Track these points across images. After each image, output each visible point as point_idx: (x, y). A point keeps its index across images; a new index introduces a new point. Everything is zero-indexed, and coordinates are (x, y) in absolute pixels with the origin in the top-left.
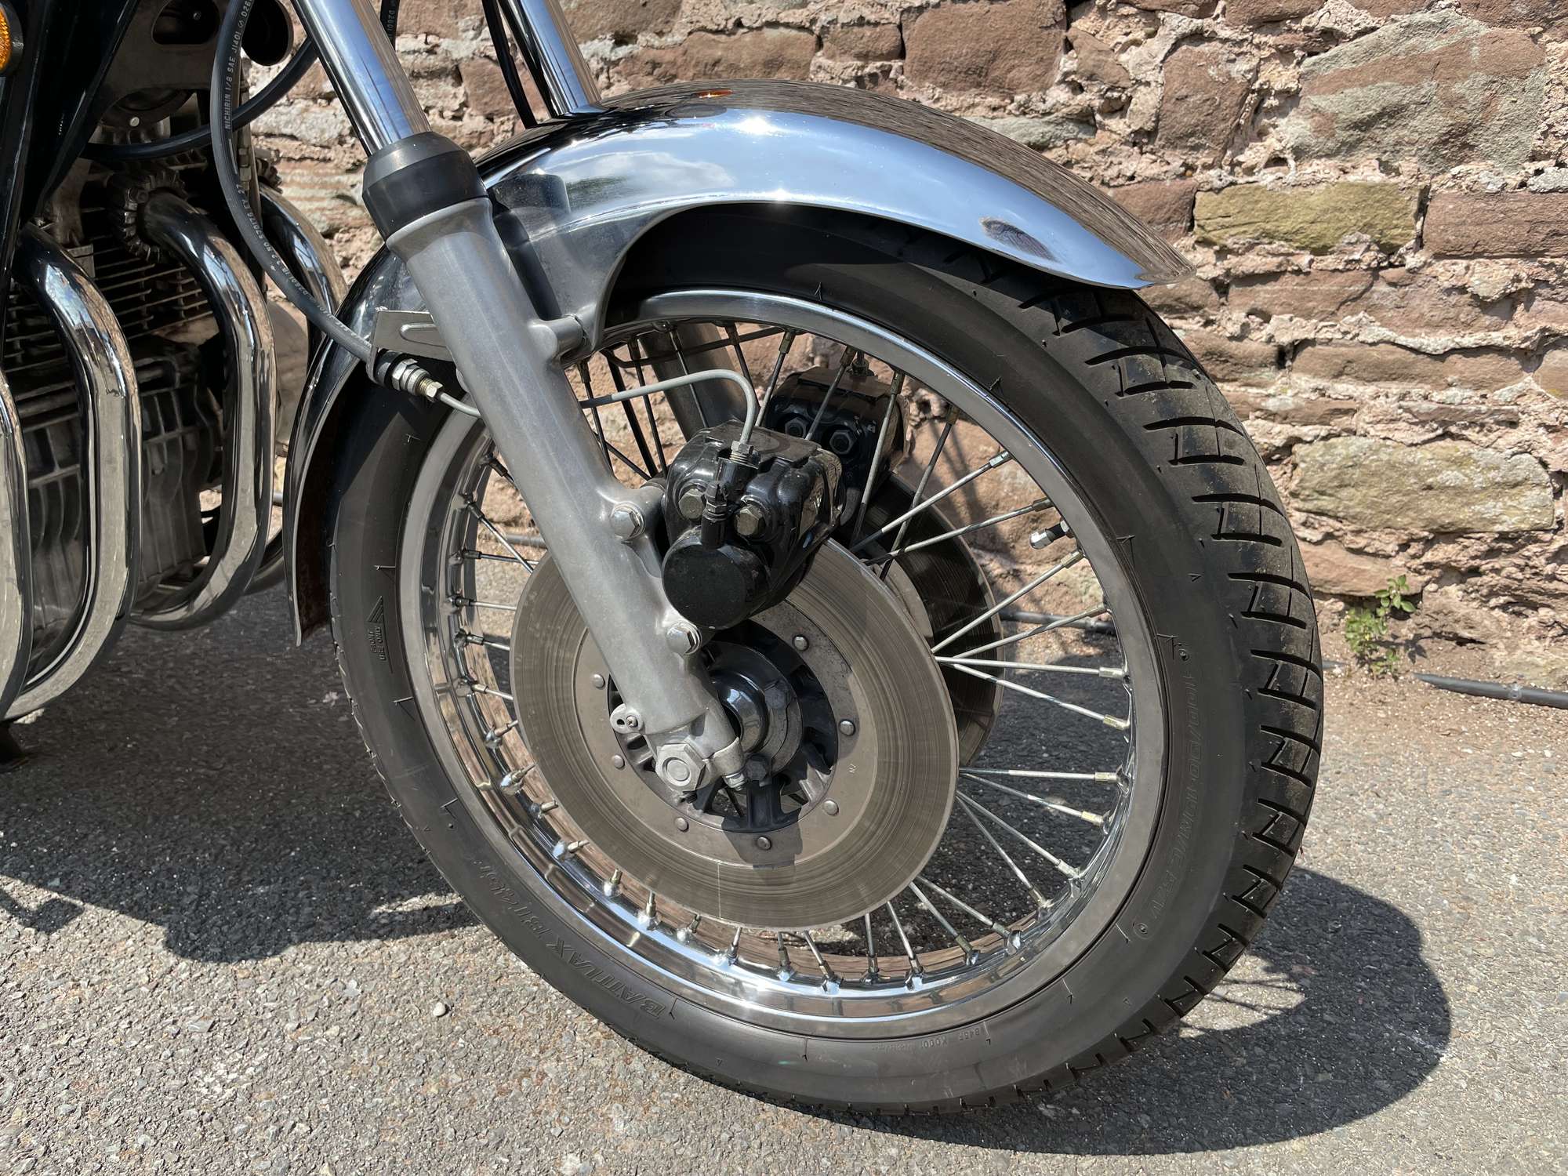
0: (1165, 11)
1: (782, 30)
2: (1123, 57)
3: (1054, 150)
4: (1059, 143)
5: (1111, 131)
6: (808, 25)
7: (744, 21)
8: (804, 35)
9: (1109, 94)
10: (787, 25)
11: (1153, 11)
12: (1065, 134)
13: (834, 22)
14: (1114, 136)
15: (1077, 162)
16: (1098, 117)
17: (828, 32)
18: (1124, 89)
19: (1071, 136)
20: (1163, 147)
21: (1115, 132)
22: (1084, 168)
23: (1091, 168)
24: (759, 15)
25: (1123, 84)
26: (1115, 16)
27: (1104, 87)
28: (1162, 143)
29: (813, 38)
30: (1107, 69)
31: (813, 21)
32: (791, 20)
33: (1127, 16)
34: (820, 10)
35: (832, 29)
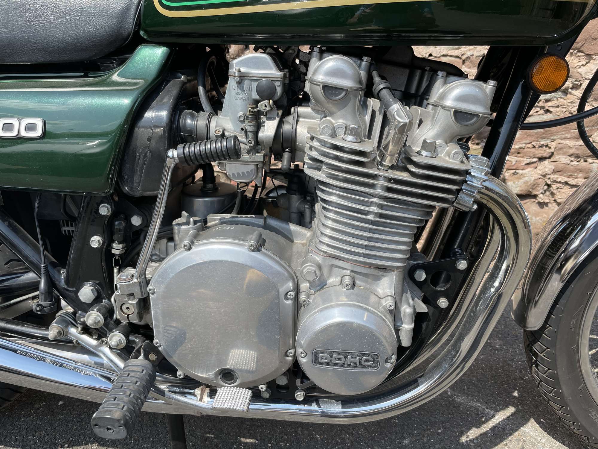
0: (595, 55)
1: (448, 58)
2: (579, 70)
3: (553, 102)
4: (555, 99)
5: (574, 95)
6: (460, 56)
7: (433, 54)
8: (458, 60)
9: (575, 82)
10: (451, 56)
11: (591, 55)
12: (558, 96)
13: (472, 55)
14: (576, 97)
15: (561, 106)
16: (570, 90)
17: (469, 59)
18: (580, 81)
19: (559, 96)
20: (592, 101)
21: (576, 96)
22: (563, 108)
23: (565, 108)
24: (440, 52)
25: (580, 79)
26: (575, 56)
27: (574, 80)
28: (592, 99)
29: (461, 61)
30: (575, 74)
31: (463, 55)
32: (453, 54)
33: (579, 56)
34: (467, 51)
35: (471, 58)
